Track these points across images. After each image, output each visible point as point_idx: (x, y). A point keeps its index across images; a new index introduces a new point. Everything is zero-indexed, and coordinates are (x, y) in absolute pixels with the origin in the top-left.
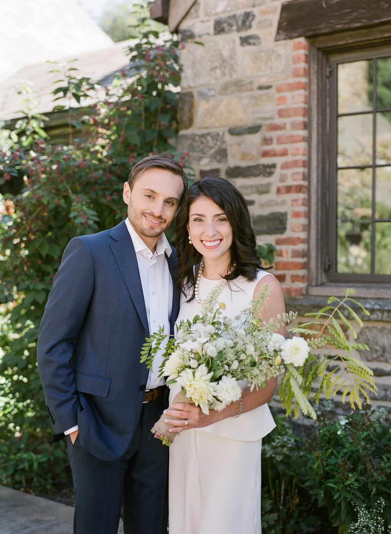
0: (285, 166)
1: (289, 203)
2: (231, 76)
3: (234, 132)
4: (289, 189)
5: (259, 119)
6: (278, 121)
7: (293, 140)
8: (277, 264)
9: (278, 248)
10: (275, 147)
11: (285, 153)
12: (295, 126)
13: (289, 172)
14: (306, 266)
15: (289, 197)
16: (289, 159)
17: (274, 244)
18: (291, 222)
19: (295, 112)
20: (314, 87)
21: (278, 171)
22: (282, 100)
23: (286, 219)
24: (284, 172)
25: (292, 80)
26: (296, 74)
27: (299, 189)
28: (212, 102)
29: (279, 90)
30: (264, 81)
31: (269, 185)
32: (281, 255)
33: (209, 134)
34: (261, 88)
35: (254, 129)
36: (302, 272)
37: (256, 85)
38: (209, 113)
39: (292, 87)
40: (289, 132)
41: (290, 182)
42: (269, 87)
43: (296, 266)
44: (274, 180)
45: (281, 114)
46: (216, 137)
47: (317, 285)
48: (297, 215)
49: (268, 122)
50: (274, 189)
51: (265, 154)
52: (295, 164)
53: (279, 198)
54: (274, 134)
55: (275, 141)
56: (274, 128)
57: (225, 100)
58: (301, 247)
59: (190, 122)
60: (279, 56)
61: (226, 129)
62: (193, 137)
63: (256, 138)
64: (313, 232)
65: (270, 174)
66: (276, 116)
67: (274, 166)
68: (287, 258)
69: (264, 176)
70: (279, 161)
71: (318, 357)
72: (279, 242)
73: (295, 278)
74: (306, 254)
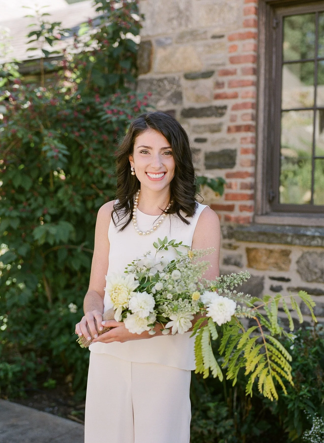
0: (236, 108)
1: (239, 140)
2: (187, 26)
3: (189, 77)
4: (238, 129)
5: (212, 65)
6: (229, 67)
7: (243, 84)
8: (227, 195)
9: (228, 181)
10: (226, 90)
11: (235, 96)
12: (245, 72)
13: (239, 113)
14: (253, 197)
15: (239, 136)
16: (239, 101)
17: (224, 177)
18: (240, 158)
19: (246, 59)
20: (263, 37)
21: (229, 112)
22: (234, 48)
23: (235, 155)
24: (234, 113)
25: (243, 30)
26: (246, 24)
27: (248, 128)
28: (169, 50)
29: (231, 39)
30: (217, 31)
31: (220, 125)
32: (230, 187)
33: (166, 78)
34: (214, 37)
35: (207, 75)
36: (249, 203)
37: (209, 35)
38: (167, 59)
39: (243, 37)
40: (239, 77)
41: (240, 122)
42: (221, 37)
43: (243, 197)
44: (225, 121)
45: (233, 60)
46: (172, 81)
47: (262, 215)
48: (245, 151)
49: (221, 68)
50: (225, 128)
51: (217, 97)
52: (244, 106)
53: (229, 137)
54: (226, 79)
55: (226, 85)
56: (226, 73)
57: (181, 48)
58: (249, 180)
59: (149, 68)
60: (231, 8)
61: (181, 74)
62: (151, 81)
63: (209, 83)
64: (260, 167)
65: (222, 115)
66: (228, 62)
67: (225, 107)
68: (236, 190)
69: (216, 116)
70: (230, 103)
71: (263, 278)
72: (229, 176)
73: (243, 208)
74: (253, 187)
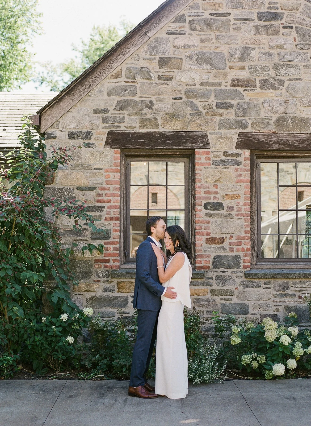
0: (109, 208)
1: (112, 225)
2: (78, 161)
3: (78, 189)
4: (111, 219)
5: (94, 184)
6: (105, 186)
7: (113, 195)
8: (105, 254)
9: (105, 246)
10: (104, 198)
11: (110, 201)
12: (114, 189)
13: (112, 210)
14: (119, 255)
15: (112, 222)
16: (112, 204)
17: (103, 244)
18: (113, 234)
19: (115, 183)
20: (122, 172)
21: (105, 209)
22: (108, 176)
23: (110, 232)
24: (109, 210)
25: (113, 168)
26: (115, 165)
27: (117, 219)
28: (66, 173)
29: (106, 171)
30: (98, 166)
31: (101, 216)
32: (107, 249)
33: (64, 188)
34: (96, 169)
35: (92, 189)
36: (118, 258)
37: (93, 168)
38: (64, 177)
39: (113, 171)
40: (111, 191)
41: (112, 215)
42: (102, 169)
43: (115, 255)
44: (104, 214)
45: (107, 182)
46: (69, 190)
47: (123, 264)
48: (116, 231)
49: (101, 186)
50: (103, 218)
51: (98, 201)
52: (115, 207)
53: (106, 223)
54: (103, 192)
55: (104, 195)
56: (104, 189)
57: (75, 173)
58: (118, 246)
59: (53, 181)
60: (106, 155)
61: (76, 187)
62: (54, 189)
63: (93, 193)
64: (122, 238)
65: (101, 211)
66: (105, 183)
67: (104, 207)
68: (110, 251)
69: (98, 212)
70: (106, 205)
71: (127, 297)
72: (105, 244)
73: (114, 261)
74: (119, 249)
